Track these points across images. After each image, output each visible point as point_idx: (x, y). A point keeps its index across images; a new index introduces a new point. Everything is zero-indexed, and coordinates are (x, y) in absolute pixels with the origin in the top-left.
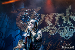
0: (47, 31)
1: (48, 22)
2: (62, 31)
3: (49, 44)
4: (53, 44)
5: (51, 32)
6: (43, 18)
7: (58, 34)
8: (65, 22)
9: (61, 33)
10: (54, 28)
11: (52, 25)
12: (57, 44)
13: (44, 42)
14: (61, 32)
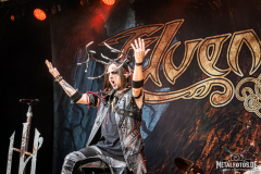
0: (204, 93)
1: (207, 65)
2: (250, 90)
3: (210, 137)
4: (222, 135)
5: (216, 96)
6: (189, 53)
7: (236, 104)
8: (257, 59)
9: (245, 99)
10: (224, 82)
11: (218, 73)
12: (233, 135)
13: (194, 130)
14: (248, 93)
